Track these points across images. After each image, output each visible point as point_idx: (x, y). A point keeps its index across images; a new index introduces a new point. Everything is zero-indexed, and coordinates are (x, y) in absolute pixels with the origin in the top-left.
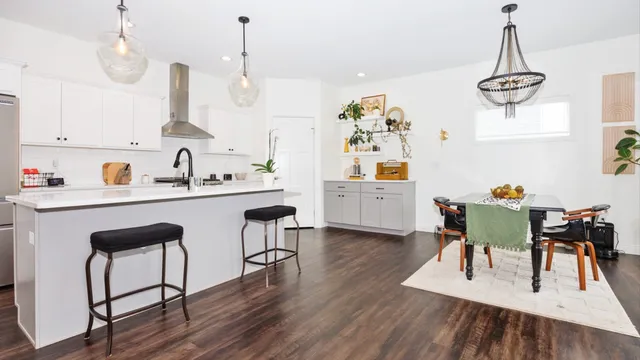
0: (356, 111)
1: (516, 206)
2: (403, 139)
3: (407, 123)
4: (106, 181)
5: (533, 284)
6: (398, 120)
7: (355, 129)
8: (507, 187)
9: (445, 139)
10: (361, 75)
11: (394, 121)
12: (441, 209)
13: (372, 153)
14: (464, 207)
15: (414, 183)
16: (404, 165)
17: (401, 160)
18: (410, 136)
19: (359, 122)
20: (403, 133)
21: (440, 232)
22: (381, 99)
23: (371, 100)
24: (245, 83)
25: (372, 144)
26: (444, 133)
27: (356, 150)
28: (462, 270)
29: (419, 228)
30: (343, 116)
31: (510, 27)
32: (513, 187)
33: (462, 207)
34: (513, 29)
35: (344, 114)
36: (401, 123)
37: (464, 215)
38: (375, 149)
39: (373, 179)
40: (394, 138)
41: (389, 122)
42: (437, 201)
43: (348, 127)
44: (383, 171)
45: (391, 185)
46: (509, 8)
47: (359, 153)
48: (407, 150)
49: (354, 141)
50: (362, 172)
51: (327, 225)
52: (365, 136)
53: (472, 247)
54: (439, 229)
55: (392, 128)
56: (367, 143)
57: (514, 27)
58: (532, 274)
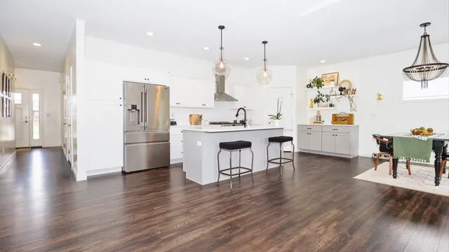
0: (319, 83)
1: (424, 138)
2: (351, 100)
3: (353, 90)
4: (191, 123)
5: (435, 182)
6: (347, 88)
7: (318, 94)
8: (422, 128)
9: (380, 99)
10: (323, 61)
11: (344, 88)
12: (378, 141)
13: (329, 108)
14: (392, 139)
15: (358, 126)
16: (351, 116)
17: (349, 112)
18: (355, 98)
19: (320, 89)
20: (351, 96)
21: (376, 157)
22: (336, 75)
23: (329, 76)
24: (265, 74)
25: (329, 102)
26: (380, 95)
27: (318, 106)
28: (390, 174)
29: (361, 154)
30: (309, 86)
31: (425, 36)
32: (426, 128)
33: (391, 139)
34: (427, 37)
35: (310, 85)
36: (350, 90)
37: (392, 144)
38: (331, 105)
39: (330, 124)
40: (345, 99)
41: (341, 89)
42: (375, 136)
43: (313, 93)
44: (336, 119)
45: (342, 127)
46: (425, 25)
47: (320, 108)
48: (354, 106)
49: (317, 101)
50: (322, 120)
51: (299, 151)
52: (324, 98)
53: (397, 160)
54: (375, 155)
55: (343, 93)
56: (326, 102)
57: (428, 36)
58: (434, 176)
